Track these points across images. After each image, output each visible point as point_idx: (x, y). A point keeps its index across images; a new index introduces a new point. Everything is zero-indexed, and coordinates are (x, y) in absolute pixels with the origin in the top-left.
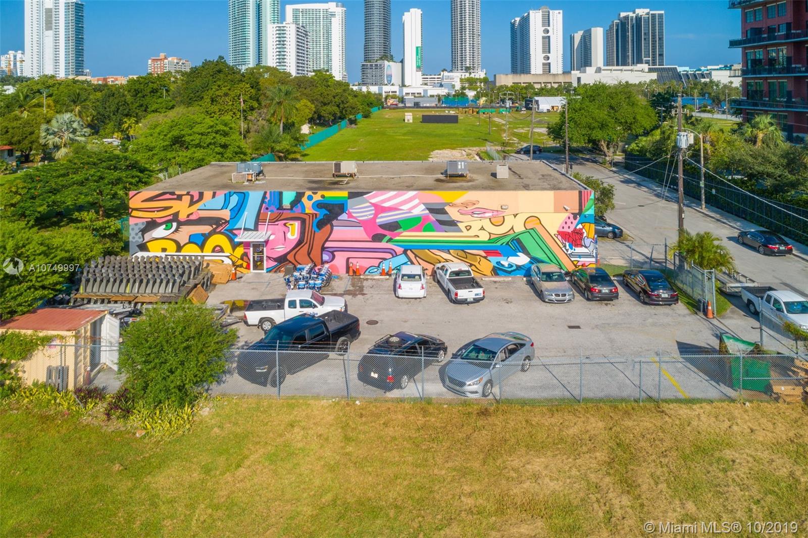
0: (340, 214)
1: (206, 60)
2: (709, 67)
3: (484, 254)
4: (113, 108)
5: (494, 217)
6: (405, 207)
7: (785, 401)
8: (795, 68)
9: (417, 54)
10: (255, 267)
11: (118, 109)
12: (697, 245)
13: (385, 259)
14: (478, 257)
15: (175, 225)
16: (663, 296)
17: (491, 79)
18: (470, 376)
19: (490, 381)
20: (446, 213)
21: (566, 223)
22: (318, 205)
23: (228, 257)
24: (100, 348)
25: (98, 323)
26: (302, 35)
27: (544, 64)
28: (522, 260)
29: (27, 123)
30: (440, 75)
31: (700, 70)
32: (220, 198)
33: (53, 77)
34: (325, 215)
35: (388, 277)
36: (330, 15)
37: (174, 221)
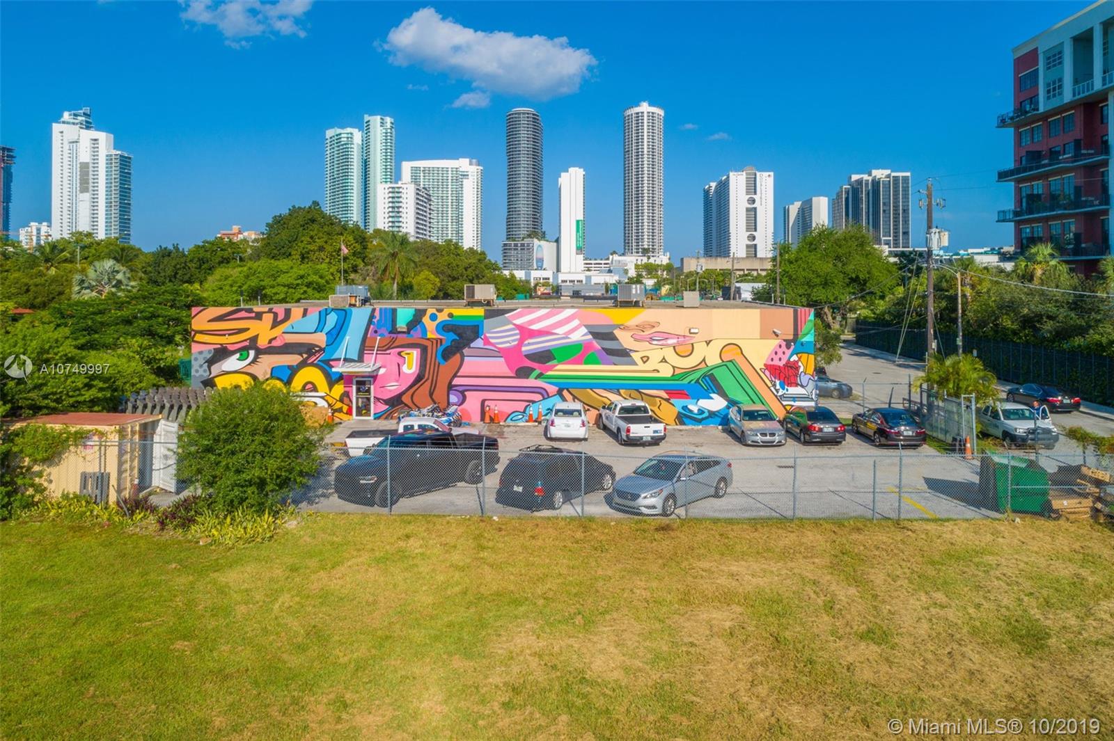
0: (473, 340)
1: (294, 207)
2: (970, 251)
3: (666, 396)
4: (169, 272)
5: (679, 344)
6: (561, 331)
7: (1068, 519)
8: (1086, 201)
9: (578, 231)
10: (359, 413)
11: (176, 273)
12: (951, 370)
13: (533, 402)
14: (658, 399)
15: (252, 353)
16: (905, 433)
17: (677, 265)
18: (646, 488)
19: (672, 496)
20: (614, 338)
21: (776, 353)
22: (444, 326)
23: (322, 398)
24: (152, 445)
25: (149, 428)
26: (424, 199)
27: (748, 246)
28: (716, 403)
29: (54, 280)
30: (608, 259)
31: (958, 254)
32: (313, 317)
33: (89, 235)
34: (453, 340)
35: (537, 424)
36: (461, 176)
37: (252, 349)
